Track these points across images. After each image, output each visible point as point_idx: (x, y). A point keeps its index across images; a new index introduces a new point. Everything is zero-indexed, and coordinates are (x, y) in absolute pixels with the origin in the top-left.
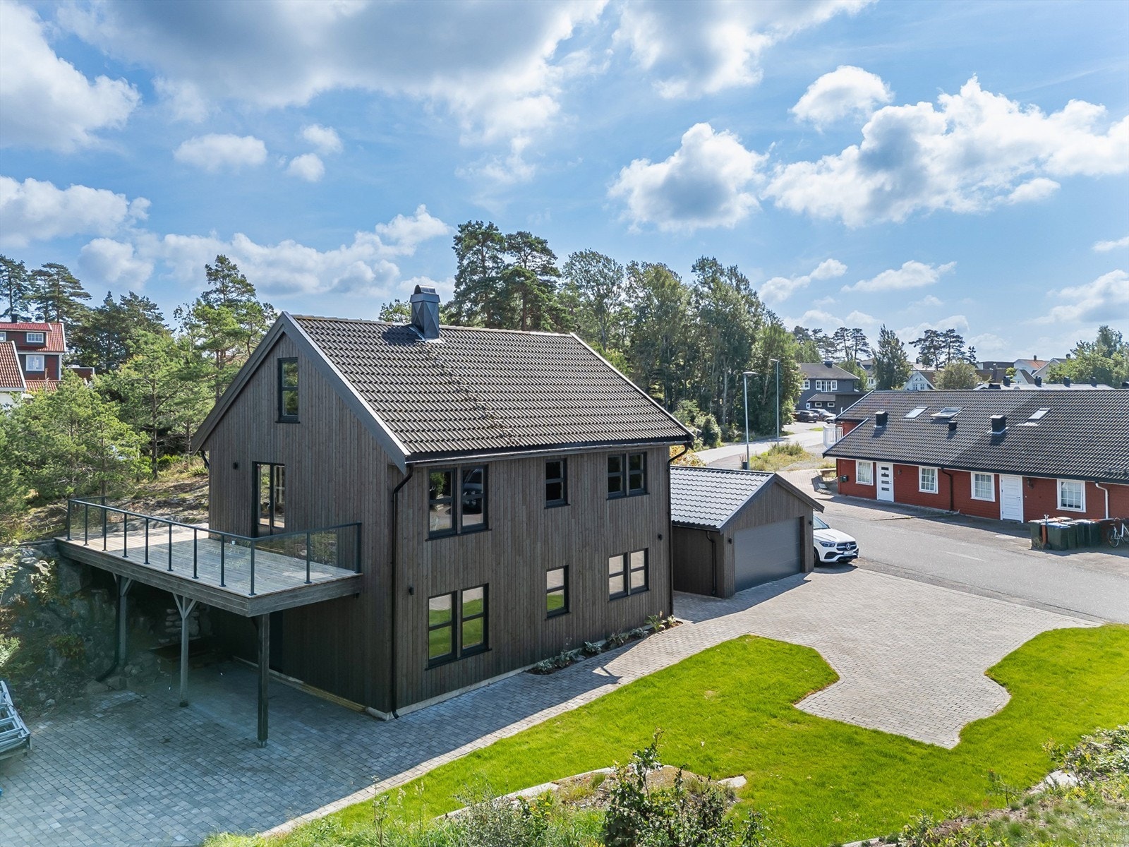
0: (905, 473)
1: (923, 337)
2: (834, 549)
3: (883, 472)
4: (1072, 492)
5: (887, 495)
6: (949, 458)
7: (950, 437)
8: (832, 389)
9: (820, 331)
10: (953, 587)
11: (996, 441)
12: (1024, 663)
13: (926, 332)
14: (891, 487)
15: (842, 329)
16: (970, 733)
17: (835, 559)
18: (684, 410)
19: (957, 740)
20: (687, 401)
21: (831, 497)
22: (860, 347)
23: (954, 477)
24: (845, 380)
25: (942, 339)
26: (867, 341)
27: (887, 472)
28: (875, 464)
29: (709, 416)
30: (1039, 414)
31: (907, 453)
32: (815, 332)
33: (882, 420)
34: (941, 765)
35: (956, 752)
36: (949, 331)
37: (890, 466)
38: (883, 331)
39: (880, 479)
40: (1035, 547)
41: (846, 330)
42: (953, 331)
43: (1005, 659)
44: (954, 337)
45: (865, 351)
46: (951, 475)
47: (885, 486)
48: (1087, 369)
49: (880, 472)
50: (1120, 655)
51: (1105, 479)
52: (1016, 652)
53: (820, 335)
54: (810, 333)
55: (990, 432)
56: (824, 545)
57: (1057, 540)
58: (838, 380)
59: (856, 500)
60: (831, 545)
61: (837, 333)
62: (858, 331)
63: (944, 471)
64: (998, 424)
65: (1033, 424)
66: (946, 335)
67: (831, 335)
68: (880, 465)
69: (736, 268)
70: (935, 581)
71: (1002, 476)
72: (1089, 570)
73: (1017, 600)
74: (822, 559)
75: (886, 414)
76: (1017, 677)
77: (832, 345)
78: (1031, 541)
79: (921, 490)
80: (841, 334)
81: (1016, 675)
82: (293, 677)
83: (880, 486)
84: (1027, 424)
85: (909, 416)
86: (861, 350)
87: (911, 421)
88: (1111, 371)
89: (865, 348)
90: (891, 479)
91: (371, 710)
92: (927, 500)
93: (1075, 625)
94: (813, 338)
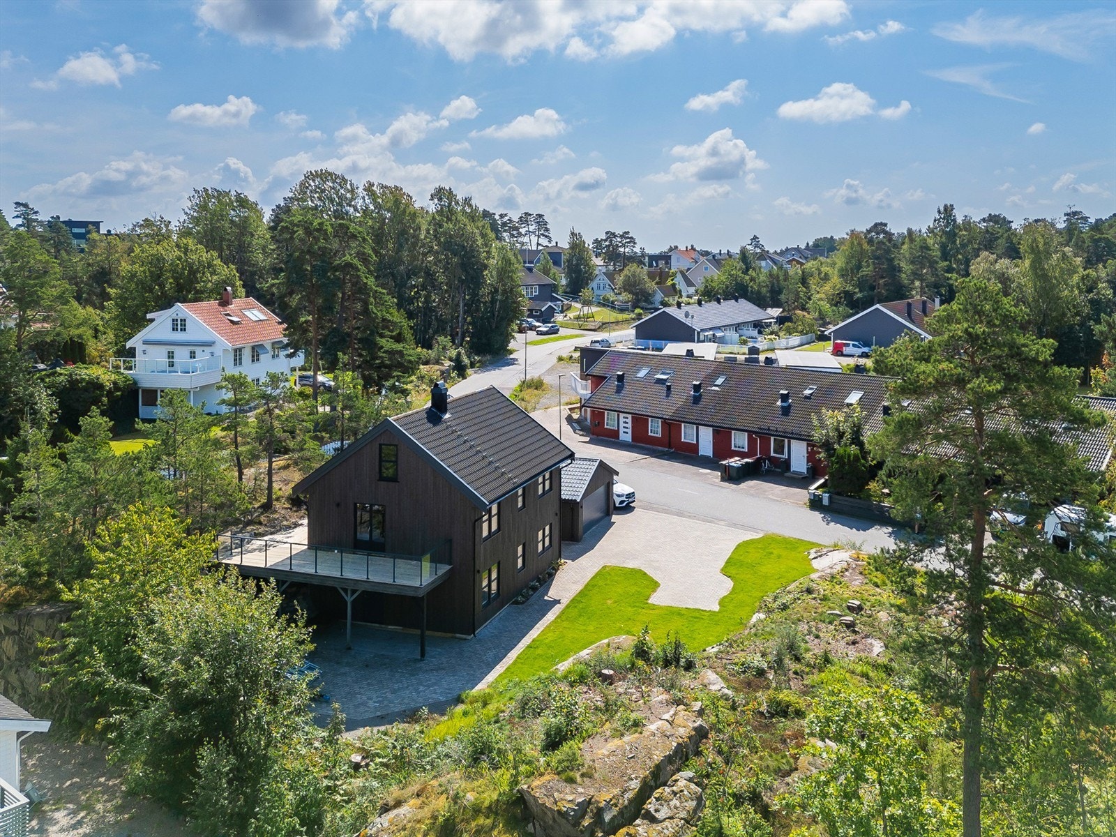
0: (640, 422)
1: (604, 238)
2: (624, 499)
3: (625, 420)
4: (740, 440)
5: (626, 436)
6: (668, 414)
7: (668, 396)
8: (534, 294)
9: (506, 215)
10: (690, 517)
11: (697, 400)
12: (735, 564)
13: (607, 233)
14: (630, 431)
15: (526, 214)
16: (722, 602)
17: (624, 504)
18: (439, 345)
19: (718, 607)
20: (442, 338)
21: (588, 439)
22: (542, 232)
23: (672, 426)
24: (544, 285)
25: (619, 239)
26: (548, 226)
27: (627, 421)
28: (618, 415)
29: (460, 349)
30: (720, 381)
31: (640, 408)
32: (501, 216)
33: (621, 378)
34: (716, 618)
35: (719, 612)
36: (625, 233)
37: (630, 416)
38: (573, 234)
39: (622, 425)
40: (723, 479)
41: (530, 215)
42: (627, 233)
43: (726, 563)
44: (628, 238)
45: (546, 236)
46: (669, 425)
47: (626, 430)
48: (731, 284)
49: (622, 420)
50: (772, 553)
51: (758, 432)
52: (730, 558)
53: (505, 219)
54: (497, 217)
55: (692, 393)
56: (618, 496)
57: (734, 474)
58: (539, 285)
59: (607, 441)
60: (622, 496)
61: (521, 217)
62: (540, 216)
63: (665, 421)
64: (697, 388)
65: (717, 388)
66: (622, 236)
67: (516, 219)
68: (622, 415)
69: (470, 199)
70: (680, 514)
71: (700, 427)
72: (752, 495)
73: (723, 523)
74: (617, 505)
75: (624, 374)
76: (734, 572)
77: (517, 229)
78: (719, 474)
79: (650, 434)
80: (525, 219)
81: (733, 571)
82: (391, 625)
83: (622, 430)
84: (714, 388)
85: (639, 375)
86: (543, 235)
87: (640, 380)
88: (747, 286)
89: (547, 234)
90: (630, 425)
91: (458, 635)
92: (654, 441)
93: (752, 538)
94: (499, 223)
